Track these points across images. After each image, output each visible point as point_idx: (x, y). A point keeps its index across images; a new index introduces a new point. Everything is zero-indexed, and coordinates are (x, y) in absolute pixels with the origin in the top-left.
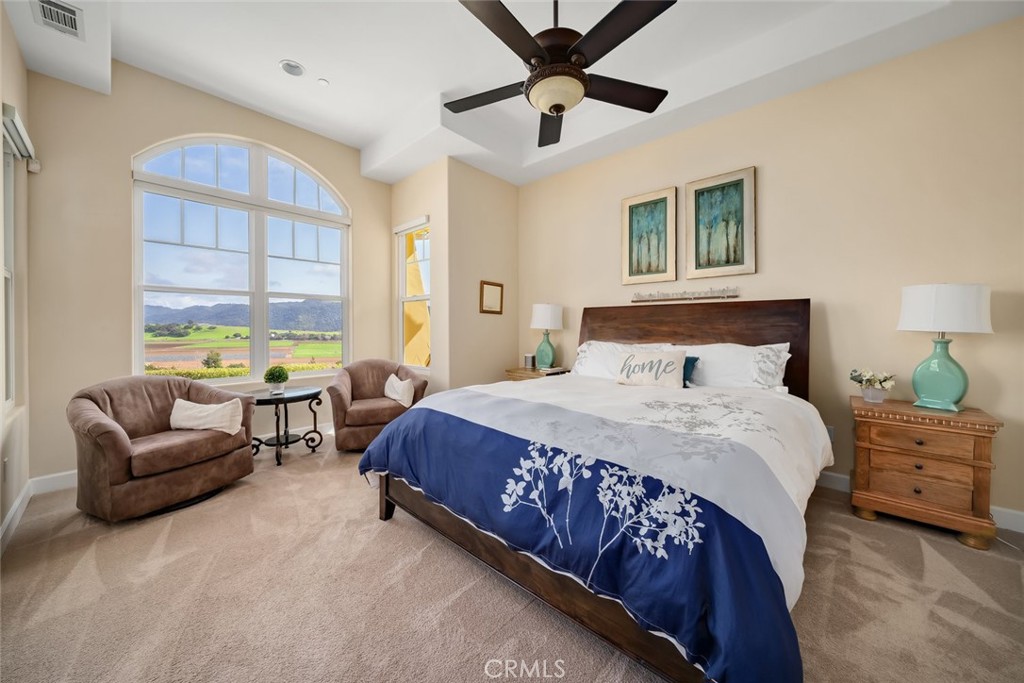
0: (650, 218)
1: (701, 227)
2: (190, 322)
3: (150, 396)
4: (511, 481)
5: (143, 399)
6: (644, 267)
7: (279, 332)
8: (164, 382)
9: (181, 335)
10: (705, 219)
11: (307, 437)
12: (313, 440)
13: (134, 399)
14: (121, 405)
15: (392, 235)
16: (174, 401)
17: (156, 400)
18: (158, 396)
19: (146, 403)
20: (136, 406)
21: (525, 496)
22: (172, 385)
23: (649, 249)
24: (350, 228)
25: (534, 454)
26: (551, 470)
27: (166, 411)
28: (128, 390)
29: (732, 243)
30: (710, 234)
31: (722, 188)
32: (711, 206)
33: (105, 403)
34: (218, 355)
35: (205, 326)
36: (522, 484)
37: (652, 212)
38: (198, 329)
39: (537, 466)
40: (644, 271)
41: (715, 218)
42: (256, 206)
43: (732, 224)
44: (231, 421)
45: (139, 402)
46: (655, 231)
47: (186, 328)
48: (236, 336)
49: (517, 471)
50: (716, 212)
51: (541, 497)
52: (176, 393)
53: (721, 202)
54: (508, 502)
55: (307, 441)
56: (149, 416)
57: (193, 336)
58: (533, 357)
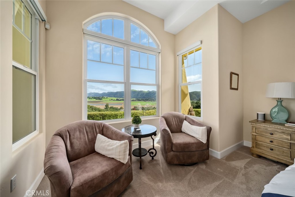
2: (103, 96)
3: (87, 132)
5: (84, 134)
7: (121, 99)
8: (93, 124)
9: (101, 99)
11: (150, 152)
12: (152, 153)
13: (80, 135)
14: (74, 138)
15: (175, 56)
16: (97, 135)
17: (89, 134)
18: (90, 132)
19: (85, 136)
20: (80, 138)
22: (96, 125)
24: (160, 53)
27: (93, 141)
28: (78, 130)
33: (67, 138)
34: (108, 104)
35: (106, 97)
38: (104, 98)
42: (126, 44)
44: (124, 155)
45: (82, 136)
47: (102, 98)
48: (112, 99)
52: (97, 130)
55: (150, 153)
56: (86, 144)
57: (103, 100)
58: (264, 114)
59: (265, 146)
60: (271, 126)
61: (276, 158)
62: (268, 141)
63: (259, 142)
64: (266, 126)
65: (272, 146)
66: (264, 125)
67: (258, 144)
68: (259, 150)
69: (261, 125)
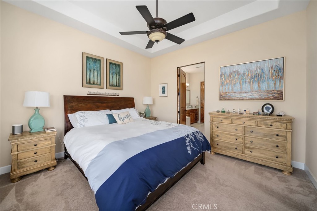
0: (94, 64)
1: (110, 74)
4: (187, 147)
6: (92, 82)
10: (111, 72)
21: (191, 148)
23: (94, 76)
25: (186, 138)
26: (190, 139)
29: (117, 81)
30: (112, 77)
31: (116, 65)
32: (113, 69)
36: (189, 146)
37: (95, 63)
39: (188, 140)
40: (92, 83)
41: (114, 73)
43: (118, 76)
46: (96, 69)
49: (187, 144)
50: (114, 71)
51: (192, 146)
53: (115, 68)
54: (190, 152)
58: (22, 126)
59: (29, 161)
60: (35, 137)
61: (40, 167)
62: (32, 154)
63: (22, 160)
64: (30, 138)
65: (36, 157)
66: (28, 139)
67: (21, 163)
68: (22, 170)
69: (24, 139)
